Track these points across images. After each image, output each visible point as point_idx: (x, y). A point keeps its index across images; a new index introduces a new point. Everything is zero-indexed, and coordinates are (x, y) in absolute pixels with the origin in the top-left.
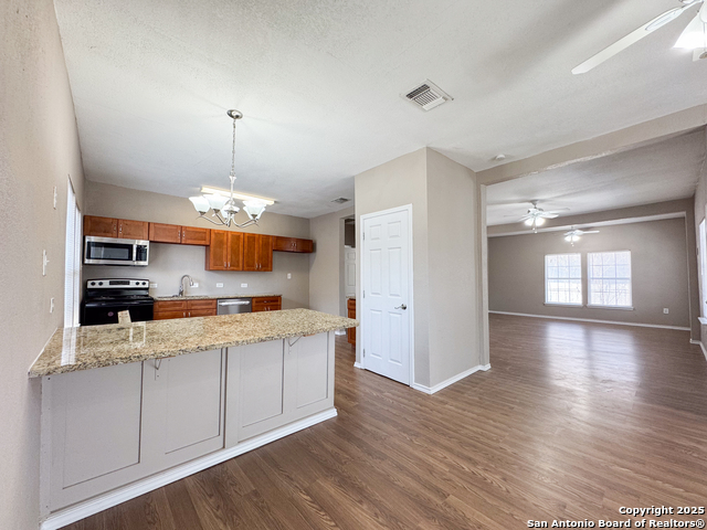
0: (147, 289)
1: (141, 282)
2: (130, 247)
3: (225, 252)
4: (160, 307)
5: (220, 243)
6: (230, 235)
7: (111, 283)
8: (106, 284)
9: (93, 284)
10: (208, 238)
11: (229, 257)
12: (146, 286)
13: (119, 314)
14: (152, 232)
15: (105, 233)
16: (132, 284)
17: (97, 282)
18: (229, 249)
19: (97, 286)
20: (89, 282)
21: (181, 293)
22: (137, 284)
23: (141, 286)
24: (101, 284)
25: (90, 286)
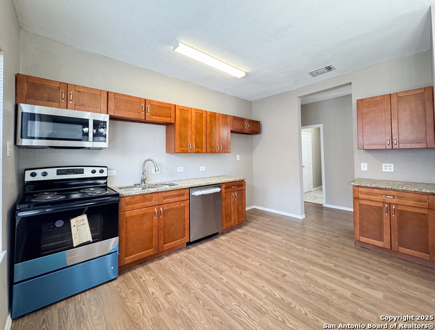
0: (105, 178)
1: (98, 169)
2: (85, 123)
3: (189, 132)
4: (127, 204)
5: (185, 122)
6: (194, 113)
7: (59, 173)
8: (52, 175)
9: (33, 175)
10: (173, 115)
11: (194, 137)
12: (104, 175)
13: (73, 221)
14: (111, 105)
15: (49, 101)
16: (88, 173)
17: (39, 172)
18: (194, 129)
19: (39, 177)
20: (28, 173)
21: (143, 181)
22: (94, 172)
23: (98, 174)
24: (45, 174)
25: (28, 178)
